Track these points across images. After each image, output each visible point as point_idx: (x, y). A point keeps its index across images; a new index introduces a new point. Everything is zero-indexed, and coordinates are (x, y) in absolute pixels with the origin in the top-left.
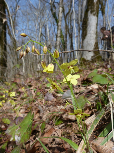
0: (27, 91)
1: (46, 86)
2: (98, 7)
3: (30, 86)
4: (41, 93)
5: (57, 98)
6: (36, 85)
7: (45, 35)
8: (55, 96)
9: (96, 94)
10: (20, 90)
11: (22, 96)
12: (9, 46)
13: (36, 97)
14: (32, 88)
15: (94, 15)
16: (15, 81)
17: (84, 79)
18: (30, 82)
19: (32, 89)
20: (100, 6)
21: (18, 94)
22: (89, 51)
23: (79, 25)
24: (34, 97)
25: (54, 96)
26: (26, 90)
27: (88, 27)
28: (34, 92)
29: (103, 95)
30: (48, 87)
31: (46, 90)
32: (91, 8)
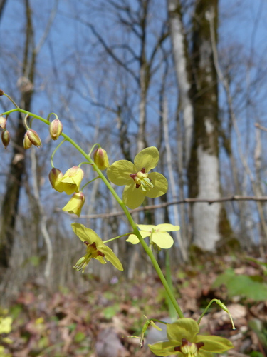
0: (49, 329)
1: (102, 315)
2: (216, 142)
3: (61, 316)
4: (88, 336)
5: (132, 349)
6: (77, 313)
7: (105, 194)
8: (126, 344)
9: (244, 329)
10: (30, 327)
11: (33, 345)
12: (23, 218)
13: (73, 348)
14: (65, 322)
15: (211, 154)
16: (21, 300)
17: (202, 293)
18: (61, 305)
19: (63, 326)
20: (220, 140)
21: (23, 340)
22: (210, 203)
23: (180, 175)
24: (65, 349)
25: (123, 342)
26: (46, 327)
27: (201, 177)
28: (70, 332)
29: (263, 332)
30: (108, 316)
31: (103, 326)
32: (203, 142)
